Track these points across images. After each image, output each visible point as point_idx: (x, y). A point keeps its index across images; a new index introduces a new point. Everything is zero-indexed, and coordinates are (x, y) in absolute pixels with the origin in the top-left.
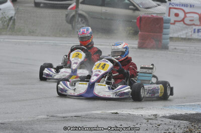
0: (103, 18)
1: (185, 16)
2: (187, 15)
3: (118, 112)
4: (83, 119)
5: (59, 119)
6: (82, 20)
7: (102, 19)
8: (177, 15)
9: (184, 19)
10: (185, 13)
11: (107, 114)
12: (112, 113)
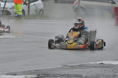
3: (103, 63)
4: (83, 67)
5: (69, 67)
6: (82, 10)
11: (98, 64)
12: (100, 63)
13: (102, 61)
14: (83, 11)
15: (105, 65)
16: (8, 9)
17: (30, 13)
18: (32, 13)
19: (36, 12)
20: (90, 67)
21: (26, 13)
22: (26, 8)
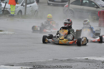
3: (88, 58)
4: (71, 61)
5: (59, 61)
6: (71, 12)
7: (81, 12)
11: (83, 59)
12: (85, 59)
13: (87, 57)
14: (72, 14)
15: (89, 60)
16: (8, 9)
17: (27, 13)
18: (28, 13)
19: (32, 12)
20: (77, 61)
21: (23, 13)
22: (23, 9)
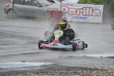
0: (28, 11)
1: (69, 10)
2: (70, 10)
8: (64, 9)
9: (68, 11)
10: (69, 9)
